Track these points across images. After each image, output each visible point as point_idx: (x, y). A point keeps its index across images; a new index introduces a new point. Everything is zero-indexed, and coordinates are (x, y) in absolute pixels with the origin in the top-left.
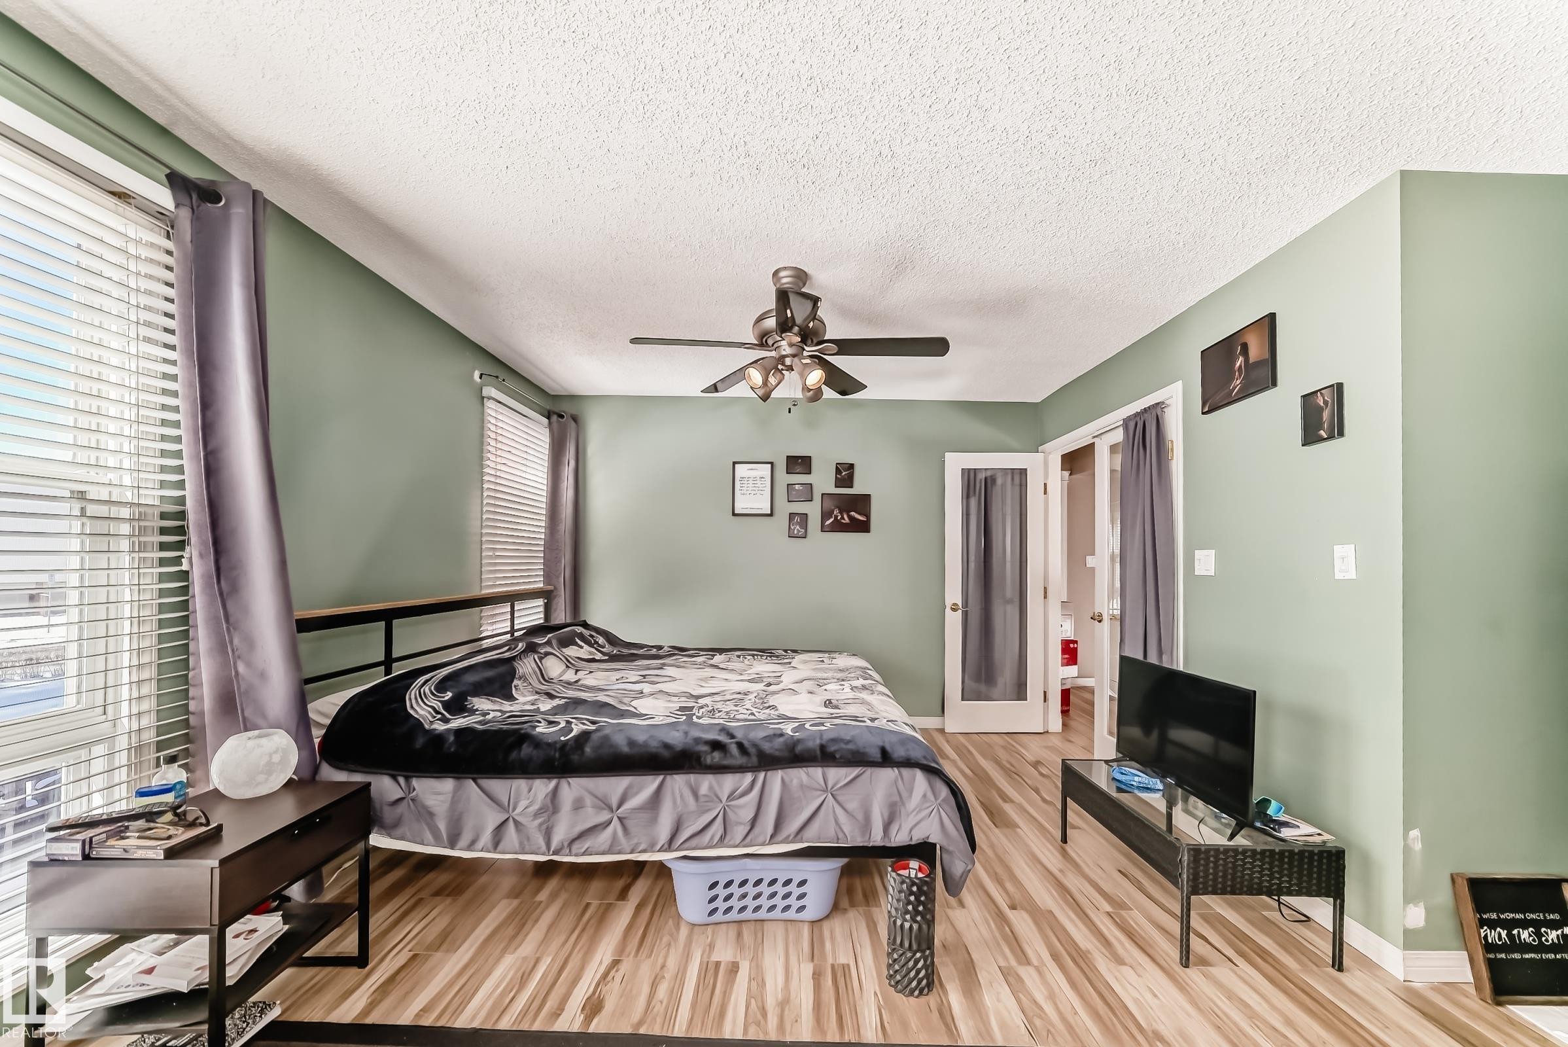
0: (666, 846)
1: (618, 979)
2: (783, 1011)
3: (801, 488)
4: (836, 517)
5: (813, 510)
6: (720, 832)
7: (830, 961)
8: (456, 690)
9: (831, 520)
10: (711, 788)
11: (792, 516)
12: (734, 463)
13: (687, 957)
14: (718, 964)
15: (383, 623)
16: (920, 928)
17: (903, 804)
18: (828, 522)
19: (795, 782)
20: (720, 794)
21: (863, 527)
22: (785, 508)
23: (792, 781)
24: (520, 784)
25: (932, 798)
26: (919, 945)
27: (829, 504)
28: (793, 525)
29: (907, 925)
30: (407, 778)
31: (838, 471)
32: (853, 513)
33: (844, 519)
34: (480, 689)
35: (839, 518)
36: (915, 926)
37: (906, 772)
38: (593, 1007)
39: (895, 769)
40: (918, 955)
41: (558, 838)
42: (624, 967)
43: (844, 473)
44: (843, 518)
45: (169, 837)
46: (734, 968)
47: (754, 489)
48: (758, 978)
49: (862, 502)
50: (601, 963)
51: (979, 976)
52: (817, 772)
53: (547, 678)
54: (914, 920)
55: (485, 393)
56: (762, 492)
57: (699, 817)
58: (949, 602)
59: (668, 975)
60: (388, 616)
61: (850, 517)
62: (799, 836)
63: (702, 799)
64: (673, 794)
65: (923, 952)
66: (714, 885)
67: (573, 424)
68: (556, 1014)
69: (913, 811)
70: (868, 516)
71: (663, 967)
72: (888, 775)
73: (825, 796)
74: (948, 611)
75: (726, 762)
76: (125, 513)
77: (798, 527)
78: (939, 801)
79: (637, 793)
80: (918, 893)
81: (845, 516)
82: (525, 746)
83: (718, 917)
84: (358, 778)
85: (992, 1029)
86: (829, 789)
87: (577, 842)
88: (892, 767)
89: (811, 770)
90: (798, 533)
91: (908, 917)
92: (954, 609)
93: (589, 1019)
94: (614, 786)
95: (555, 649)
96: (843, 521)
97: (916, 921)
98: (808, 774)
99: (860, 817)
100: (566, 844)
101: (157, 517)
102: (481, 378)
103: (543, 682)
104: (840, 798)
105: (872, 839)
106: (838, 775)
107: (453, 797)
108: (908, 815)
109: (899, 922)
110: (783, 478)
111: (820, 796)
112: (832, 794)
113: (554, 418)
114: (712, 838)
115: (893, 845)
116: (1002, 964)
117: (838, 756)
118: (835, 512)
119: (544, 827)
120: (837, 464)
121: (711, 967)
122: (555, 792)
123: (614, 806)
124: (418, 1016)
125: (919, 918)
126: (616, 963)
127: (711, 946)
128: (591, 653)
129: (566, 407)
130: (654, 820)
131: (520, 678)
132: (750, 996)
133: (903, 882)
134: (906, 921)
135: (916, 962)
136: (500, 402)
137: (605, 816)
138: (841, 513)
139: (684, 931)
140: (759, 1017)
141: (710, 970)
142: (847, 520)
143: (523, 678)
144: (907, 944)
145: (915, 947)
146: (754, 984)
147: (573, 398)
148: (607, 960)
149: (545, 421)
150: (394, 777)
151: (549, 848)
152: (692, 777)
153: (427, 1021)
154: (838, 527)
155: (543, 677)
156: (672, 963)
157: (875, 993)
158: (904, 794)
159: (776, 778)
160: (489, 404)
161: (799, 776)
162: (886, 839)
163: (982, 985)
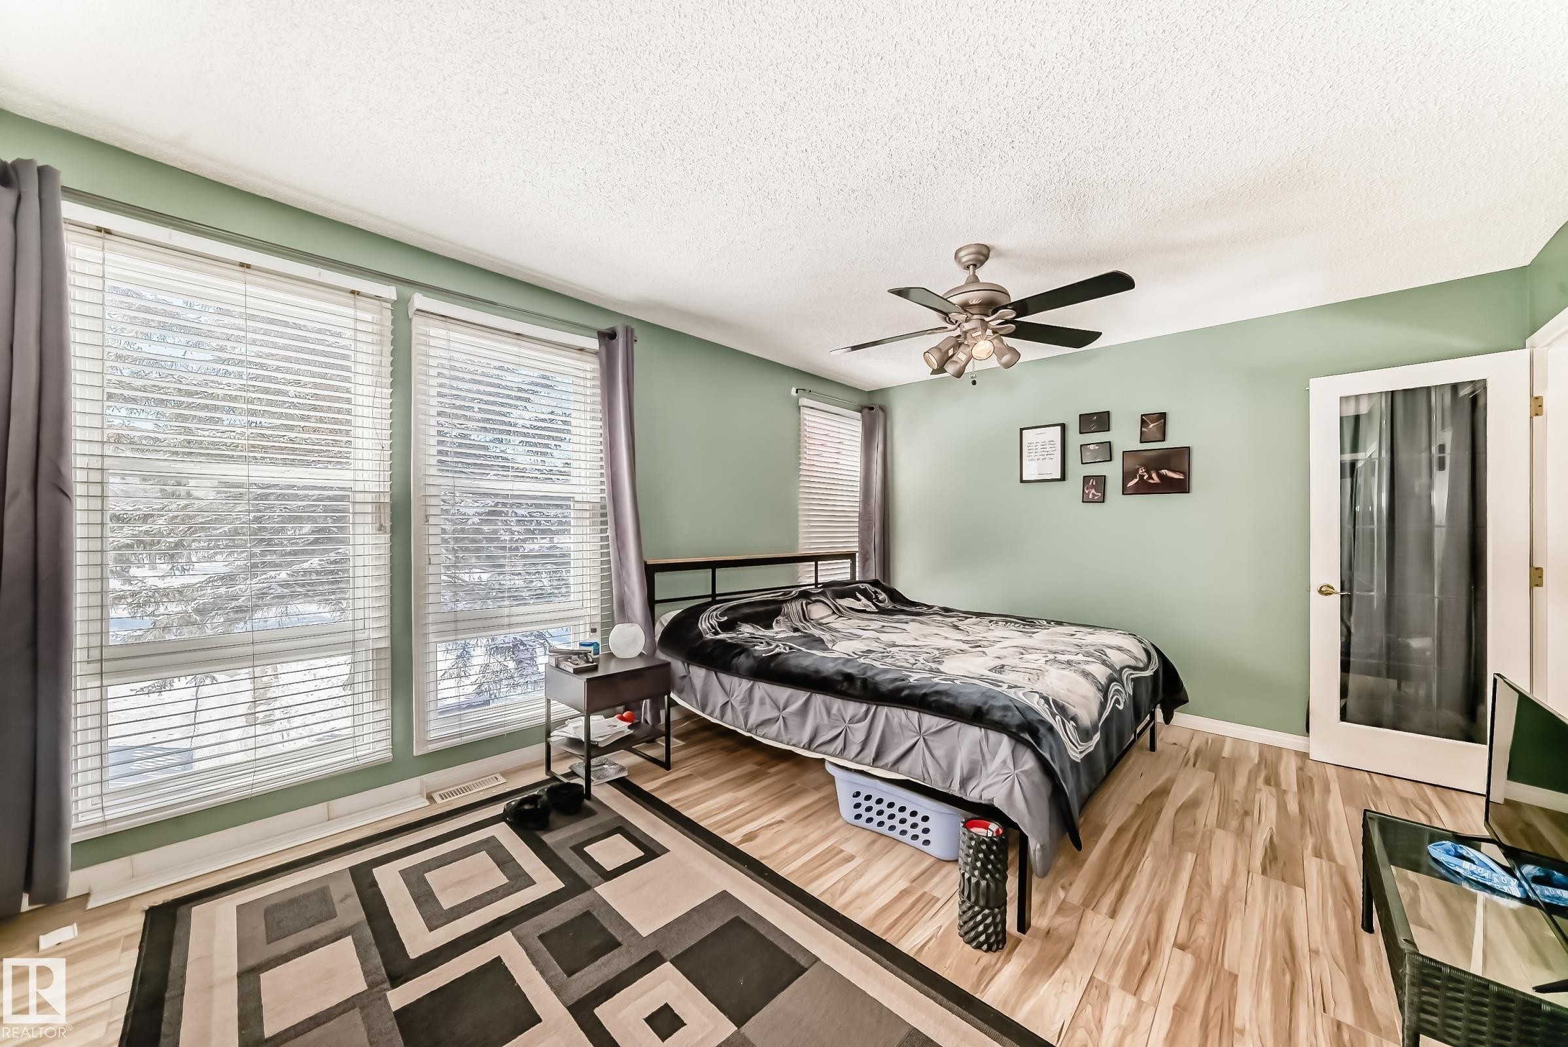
0: (806, 746)
1: (774, 831)
2: (857, 898)
3: (1097, 448)
4: (1142, 477)
5: (1113, 471)
6: (841, 745)
7: (926, 889)
8: (731, 616)
9: (1135, 481)
10: (839, 710)
11: (1086, 479)
12: (1022, 430)
13: (826, 838)
14: (842, 851)
15: (711, 570)
16: (988, 885)
17: (985, 763)
18: (1131, 484)
19: (896, 719)
20: (845, 716)
21: (1182, 487)
22: (1077, 471)
23: (894, 718)
24: (736, 680)
25: (1012, 767)
26: (987, 902)
27: (1132, 463)
28: (1087, 489)
29: (974, 880)
30: (688, 665)
31: (1143, 423)
32: (1164, 472)
33: (1153, 479)
34: (749, 619)
35: (1145, 478)
36: (983, 883)
37: (993, 735)
38: (750, 837)
39: (983, 729)
40: (987, 911)
41: (753, 720)
42: (782, 826)
43: (1151, 426)
44: (1150, 477)
45: (577, 664)
46: (851, 858)
47: (1043, 453)
48: (859, 873)
49: (1180, 457)
50: (773, 818)
51: (1058, 970)
52: (914, 715)
53: (807, 618)
54: (982, 876)
55: (800, 403)
56: (1051, 457)
57: (830, 730)
58: (1316, 582)
59: (804, 842)
60: (713, 566)
61: (1160, 476)
62: (895, 767)
63: (833, 717)
64: (815, 708)
65: (991, 909)
66: (858, 794)
67: (881, 414)
68: (729, 831)
69: (992, 774)
70: (1187, 474)
71: (806, 836)
72: (973, 733)
73: (918, 738)
74: (1314, 593)
75: (850, 691)
76: (587, 506)
77: (1093, 491)
78: (1017, 771)
79: (795, 702)
80: (987, 851)
81: (1154, 475)
82: (742, 656)
83: (862, 822)
84: (669, 659)
85: (1021, 1008)
86: (922, 732)
87: (761, 727)
88: (980, 727)
89: (910, 713)
90: (1093, 497)
91: (976, 873)
92: (1325, 591)
93: (742, 842)
94: (782, 693)
95: (828, 599)
96: (1151, 481)
97: (985, 879)
98: (907, 716)
99: (944, 764)
100: (754, 726)
101: (599, 508)
102: (797, 392)
103: (803, 621)
104: (930, 743)
105: (952, 788)
106: (932, 722)
107: (705, 680)
108: (988, 776)
109: (967, 876)
110: (1076, 439)
111: (916, 736)
112: (924, 739)
113: (866, 411)
114: (835, 749)
115: (969, 799)
116: (1100, 976)
117: (933, 705)
118: (1140, 472)
119: (745, 712)
120: (1142, 415)
121: (836, 851)
122: (751, 689)
123: (781, 708)
124: (673, 801)
125: (988, 876)
126: (781, 822)
127: (847, 840)
128: (866, 606)
129: (878, 401)
130: (803, 724)
131: (784, 615)
132: (844, 878)
133: (971, 839)
134: (974, 876)
135: (985, 917)
136: (812, 408)
137: (775, 714)
138: (1148, 472)
139: (839, 823)
140: (838, 892)
141: (834, 852)
142: (1156, 479)
143: (787, 616)
144: (973, 899)
145: (982, 902)
146: (854, 873)
147: (882, 391)
148: (778, 818)
149: (859, 415)
150: (683, 663)
151: (746, 725)
152: (828, 698)
153: (674, 806)
154: (1144, 488)
155: (805, 617)
156: (814, 837)
157: (941, 927)
158: (988, 756)
159: (884, 711)
160: (803, 410)
161: (899, 715)
162: (963, 791)
163: (1054, 977)
